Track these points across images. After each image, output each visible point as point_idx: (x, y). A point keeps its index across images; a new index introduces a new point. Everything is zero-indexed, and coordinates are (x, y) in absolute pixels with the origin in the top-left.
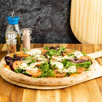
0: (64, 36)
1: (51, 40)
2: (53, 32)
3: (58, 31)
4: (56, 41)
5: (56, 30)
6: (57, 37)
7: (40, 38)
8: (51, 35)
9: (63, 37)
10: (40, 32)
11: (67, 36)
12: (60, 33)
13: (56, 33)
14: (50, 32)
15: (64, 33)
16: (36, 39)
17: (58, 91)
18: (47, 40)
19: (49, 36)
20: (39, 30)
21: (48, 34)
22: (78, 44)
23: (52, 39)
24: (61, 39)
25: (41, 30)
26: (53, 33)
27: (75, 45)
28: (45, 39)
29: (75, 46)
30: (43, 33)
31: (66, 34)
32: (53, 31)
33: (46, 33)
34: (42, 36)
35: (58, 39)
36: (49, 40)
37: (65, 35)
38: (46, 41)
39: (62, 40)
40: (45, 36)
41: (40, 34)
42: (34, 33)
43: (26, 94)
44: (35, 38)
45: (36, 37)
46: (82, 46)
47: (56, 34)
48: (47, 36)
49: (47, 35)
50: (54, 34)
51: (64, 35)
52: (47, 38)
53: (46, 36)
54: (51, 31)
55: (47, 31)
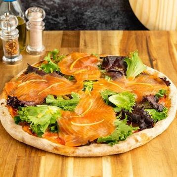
0: (117, 13)
1: (93, 20)
2: (97, 7)
3: (106, 4)
4: (101, 23)
5: (101, 4)
6: (104, 15)
7: (74, 17)
8: (93, 12)
9: (114, 16)
10: (73, 6)
11: (121, 12)
12: (109, 8)
13: (102, 8)
14: (91, 7)
15: (116, 8)
16: (67, 19)
17: (108, 161)
18: (86, 20)
19: (89, 13)
20: (72, 4)
21: (88, 11)
22: (142, 31)
23: (96, 18)
24: (111, 19)
25: (75, 3)
26: (96, 9)
27: (136, 34)
28: (83, 18)
29: (137, 37)
30: (78, 8)
31: (119, 9)
32: (96, 5)
33: (85, 8)
34: (77, 13)
35: (106, 19)
36: (89, 20)
37: (118, 11)
38: (84, 23)
39: (113, 19)
40: (82, 14)
41: (74, 9)
42: (63, 9)
43: (45, 171)
44: (65, 18)
45: (66, 16)
46: (149, 37)
47: (102, 10)
48: (87, 13)
49: (86, 11)
50: (98, 10)
51: (116, 11)
52: (86, 18)
53: (85, 13)
54: (92, 5)
55: (86, 5)
